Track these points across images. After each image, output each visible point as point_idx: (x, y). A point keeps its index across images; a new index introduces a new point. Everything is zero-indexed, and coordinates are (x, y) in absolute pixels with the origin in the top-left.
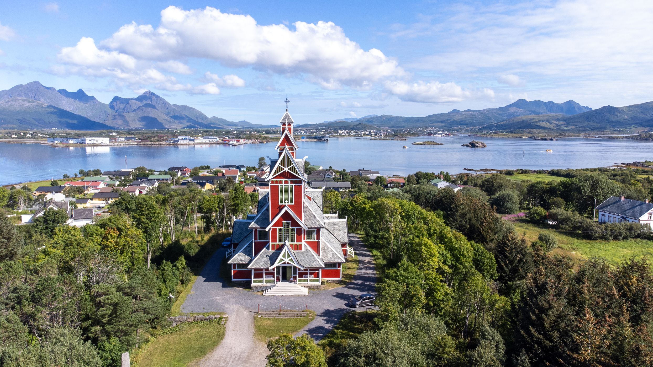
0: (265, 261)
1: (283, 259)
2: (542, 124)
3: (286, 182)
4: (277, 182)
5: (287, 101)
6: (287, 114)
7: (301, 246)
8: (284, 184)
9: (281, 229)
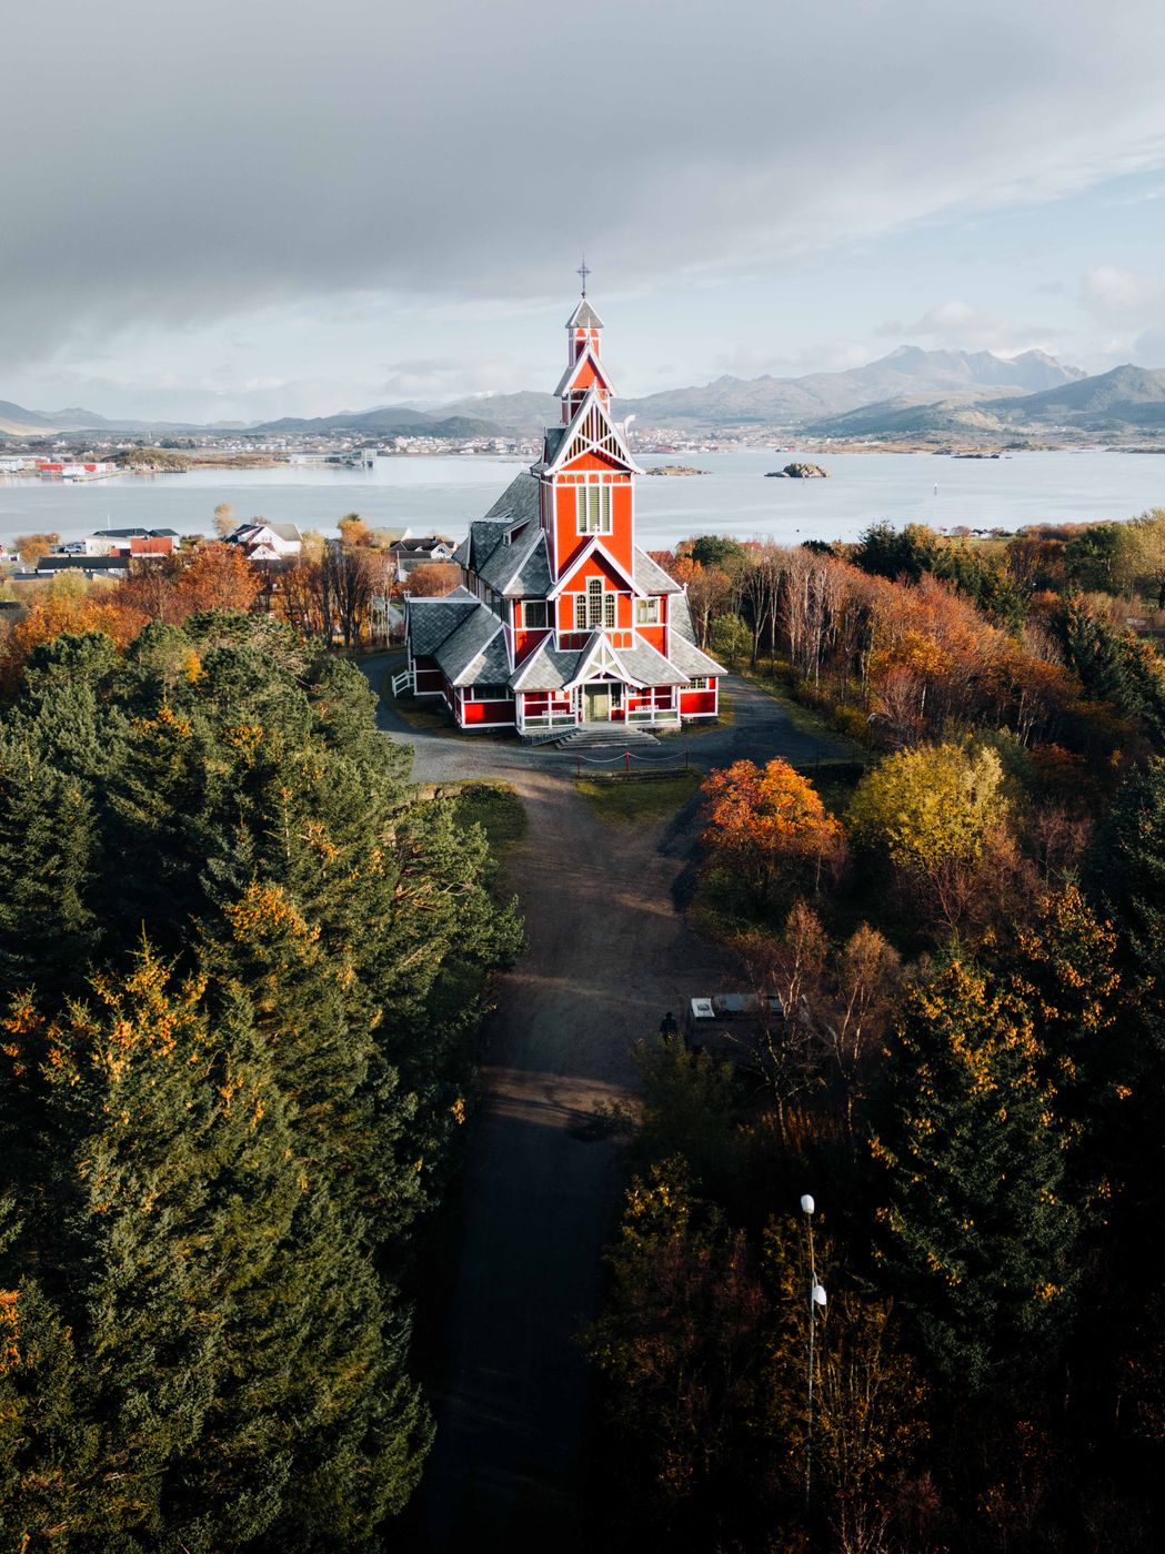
0: (550, 674)
1: (597, 665)
2: (964, 417)
3: (594, 479)
4: (571, 479)
5: (584, 272)
6: (585, 304)
7: (628, 636)
8: (587, 484)
9: (581, 596)
